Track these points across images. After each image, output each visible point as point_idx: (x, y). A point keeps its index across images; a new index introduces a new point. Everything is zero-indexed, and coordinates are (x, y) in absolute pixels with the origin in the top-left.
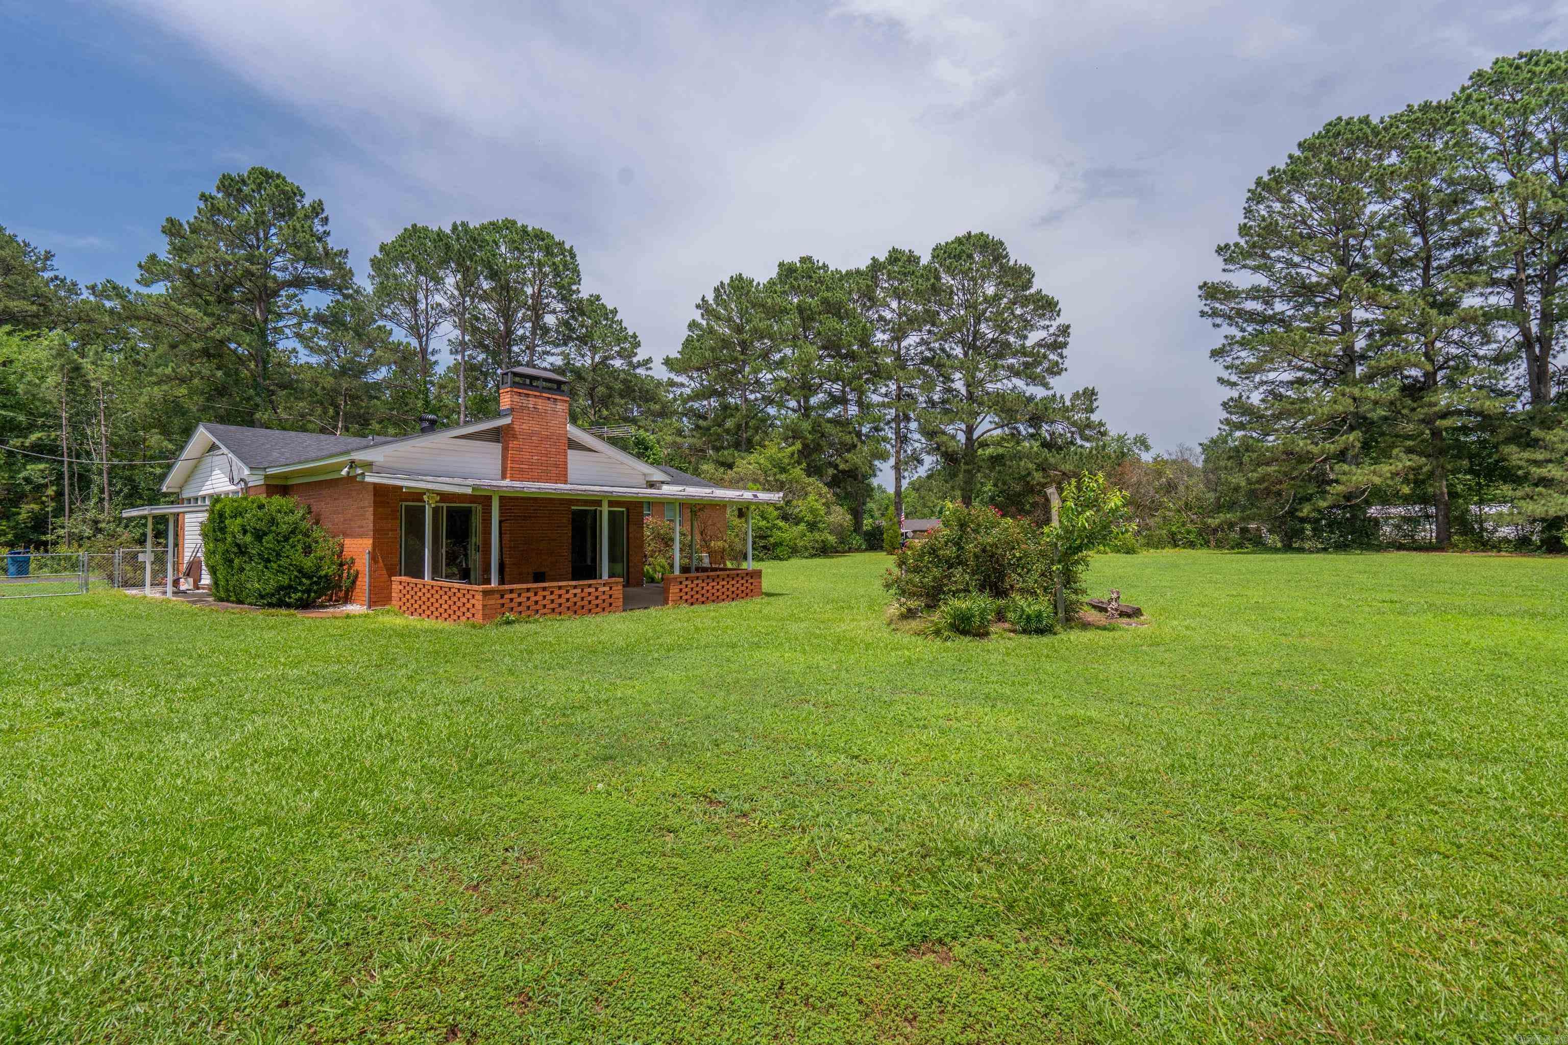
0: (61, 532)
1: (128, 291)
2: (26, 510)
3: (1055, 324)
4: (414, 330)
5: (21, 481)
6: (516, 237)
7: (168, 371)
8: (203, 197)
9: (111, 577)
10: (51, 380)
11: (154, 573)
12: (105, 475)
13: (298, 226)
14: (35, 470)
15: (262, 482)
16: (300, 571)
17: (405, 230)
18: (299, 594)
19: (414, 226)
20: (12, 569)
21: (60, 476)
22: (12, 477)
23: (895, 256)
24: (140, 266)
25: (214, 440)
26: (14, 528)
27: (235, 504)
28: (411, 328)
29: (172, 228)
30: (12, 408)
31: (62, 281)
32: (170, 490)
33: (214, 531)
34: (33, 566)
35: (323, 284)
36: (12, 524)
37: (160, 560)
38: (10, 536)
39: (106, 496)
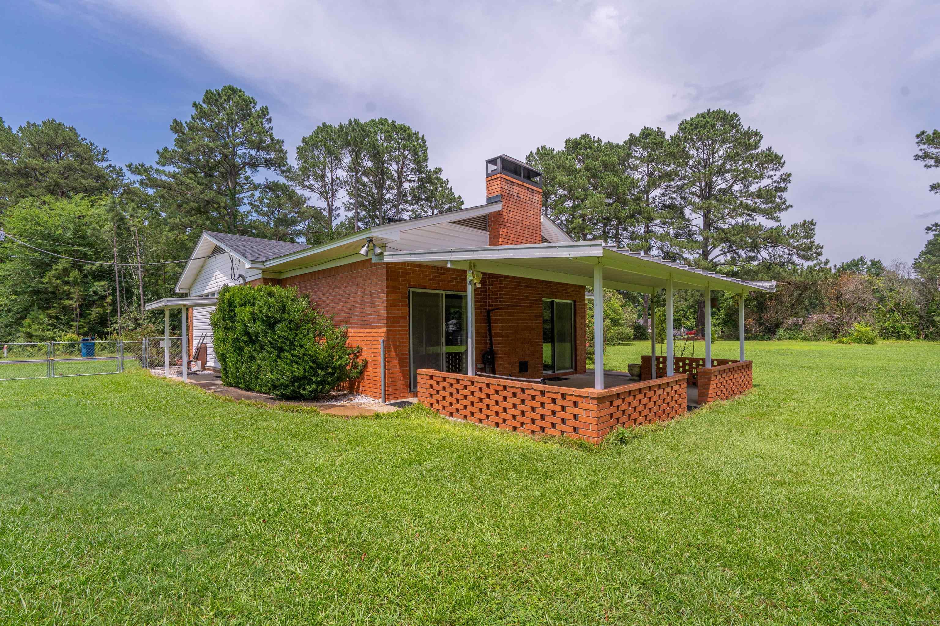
0: (116, 326)
1: (151, 168)
2: (95, 312)
3: (778, 174)
4: (324, 194)
5: (92, 293)
6: (389, 129)
7: (177, 220)
8: (195, 105)
9: (140, 359)
10: (106, 228)
11: (172, 356)
12: (141, 289)
13: (254, 122)
14: (99, 286)
15: (260, 276)
16: (314, 362)
17: (318, 127)
18: (314, 386)
19: (324, 124)
20: (84, 351)
21: (114, 290)
22: (86, 291)
23: (646, 133)
24: (158, 152)
25: (216, 242)
26: (88, 323)
27: (244, 292)
28: (321, 194)
29: (177, 127)
30: (85, 246)
31: (114, 168)
32: (181, 291)
33: (224, 319)
34: (97, 348)
35: (268, 163)
36: (87, 321)
37: (176, 345)
38: (86, 329)
39: (142, 302)
